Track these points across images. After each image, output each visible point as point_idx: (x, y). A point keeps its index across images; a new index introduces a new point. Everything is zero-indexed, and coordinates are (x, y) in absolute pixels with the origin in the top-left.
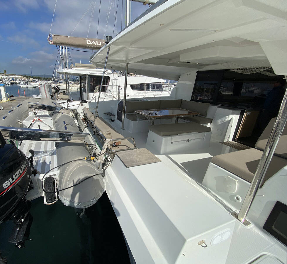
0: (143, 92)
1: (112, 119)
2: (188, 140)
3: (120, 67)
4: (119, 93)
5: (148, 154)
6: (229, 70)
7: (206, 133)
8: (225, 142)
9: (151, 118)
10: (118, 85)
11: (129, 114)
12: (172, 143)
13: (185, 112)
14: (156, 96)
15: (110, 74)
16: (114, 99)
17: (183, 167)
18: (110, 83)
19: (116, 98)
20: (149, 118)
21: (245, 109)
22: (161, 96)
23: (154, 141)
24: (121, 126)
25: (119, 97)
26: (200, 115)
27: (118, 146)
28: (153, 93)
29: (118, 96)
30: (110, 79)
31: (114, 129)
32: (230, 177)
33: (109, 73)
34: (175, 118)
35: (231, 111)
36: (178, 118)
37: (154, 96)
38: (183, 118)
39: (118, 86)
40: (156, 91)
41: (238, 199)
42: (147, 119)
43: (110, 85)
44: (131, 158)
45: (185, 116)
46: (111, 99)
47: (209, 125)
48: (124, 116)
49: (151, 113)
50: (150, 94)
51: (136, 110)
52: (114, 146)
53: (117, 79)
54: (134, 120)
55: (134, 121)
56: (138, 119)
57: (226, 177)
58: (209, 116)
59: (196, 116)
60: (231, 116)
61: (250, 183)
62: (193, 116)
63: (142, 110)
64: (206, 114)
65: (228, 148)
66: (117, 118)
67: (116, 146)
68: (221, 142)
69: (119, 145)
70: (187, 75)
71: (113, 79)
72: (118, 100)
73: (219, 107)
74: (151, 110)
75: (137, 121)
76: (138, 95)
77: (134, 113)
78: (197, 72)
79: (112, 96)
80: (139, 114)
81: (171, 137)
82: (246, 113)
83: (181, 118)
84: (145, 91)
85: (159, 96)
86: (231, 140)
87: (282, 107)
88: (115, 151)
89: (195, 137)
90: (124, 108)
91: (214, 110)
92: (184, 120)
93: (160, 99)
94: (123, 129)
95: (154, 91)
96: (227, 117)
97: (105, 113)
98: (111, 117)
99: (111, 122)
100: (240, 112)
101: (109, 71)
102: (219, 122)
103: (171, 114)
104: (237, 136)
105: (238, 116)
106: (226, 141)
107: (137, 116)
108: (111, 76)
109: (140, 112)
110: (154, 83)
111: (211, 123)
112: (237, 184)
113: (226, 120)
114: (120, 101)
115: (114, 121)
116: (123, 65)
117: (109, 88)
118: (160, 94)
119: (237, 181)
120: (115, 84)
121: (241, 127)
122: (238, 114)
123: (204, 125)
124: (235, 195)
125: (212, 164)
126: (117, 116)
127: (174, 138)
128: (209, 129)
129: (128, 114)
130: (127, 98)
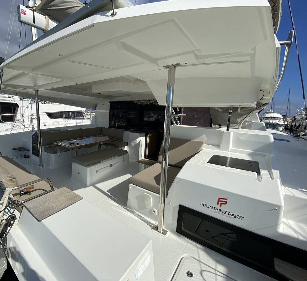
0: (63, 120)
1: (25, 156)
2: (111, 165)
3: (29, 93)
4: (32, 122)
5: (67, 194)
6: (132, 101)
7: (124, 156)
8: (140, 161)
9: (72, 149)
10: (30, 113)
11: (47, 146)
12: (97, 171)
13: (106, 139)
14: (77, 125)
15: (17, 100)
16: (26, 130)
17: (109, 194)
18: (19, 111)
19: (29, 129)
20: (71, 149)
21: (148, 132)
22: (83, 124)
23: (79, 174)
24: (39, 162)
25: (33, 128)
26: (118, 139)
27: (29, 192)
28: (74, 121)
29: (31, 126)
30: (18, 106)
31: (26, 169)
32: (146, 194)
33: (15, 99)
34: (98, 146)
35: (138, 134)
36: (100, 145)
37: (75, 125)
38: (104, 144)
39: (30, 115)
40: (77, 119)
41: (154, 212)
42: (68, 150)
43: (20, 113)
44: (45, 206)
45: (106, 142)
46: (21, 131)
47: (126, 148)
48: (42, 150)
49: (72, 143)
50: (71, 123)
51: (55, 141)
52: (23, 194)
53: (28, 107)
54: (54, 152)
55: (53, 154)
56: (58, 151)
57: (143, 195)
58: (125, 140)
59: (115, 141)
60: (140, 139)
61: (159, 194)
62: (112, 141)
63: (61, 140)
64: (123, 139)
65: (143, 165)
66: (33, 153)
67: (26, 193)
68: (137, 161)
69: (31, 190)
70: (102, 104)
71: (22, 107)
72: (32, 131)
73: (130, 132)
74: (72, 140)
75: (59, 154)
76: (58, 123)
77: (53, 145)
78: (110, 102)
79: (22, 126)
80: (59, 145)
81: (95, 166)
82: (149, 134)
83: (103, 144)
84: (65, 120)
85: (81, 124)
86: (143, 158)
87: (165, 127)
88: (22, 202)
89: (116, 161)
90: (41, 141)
91: (128, 134)
92: (106, 146)
93: (81, 128)
94: (42, 166)
95: (75, 119)
96: (137, 139)
97: (14, 149)
98: (24, 153)
99: (24, 159)
100: (144, 134)
101: (17, 98)
102: (133, 144)
103: (94, 142)
104: (147, 154)
105: (144, 138)
106: (140, 159)
107: (57, 147)
108: (20, 103)
109: (60, 143)
110: (75, 111)
111: (127, 146)
112: (151, 198)
113: (137, 142)
114: (34, 132)
115: (28, 157)
116: (32, 91)
117: (18, 117)
118: (82, 122)
119: (151, 195)
120: (26, 112)
121: (148, 146)
122: (144, 136)
123: (122, 148)
124: (152, 209)
125: (131, 186)
126: (32, 150)
127: (99, 166)
128: (126, 152)
129: (45, 148)
130: (41, 128)
